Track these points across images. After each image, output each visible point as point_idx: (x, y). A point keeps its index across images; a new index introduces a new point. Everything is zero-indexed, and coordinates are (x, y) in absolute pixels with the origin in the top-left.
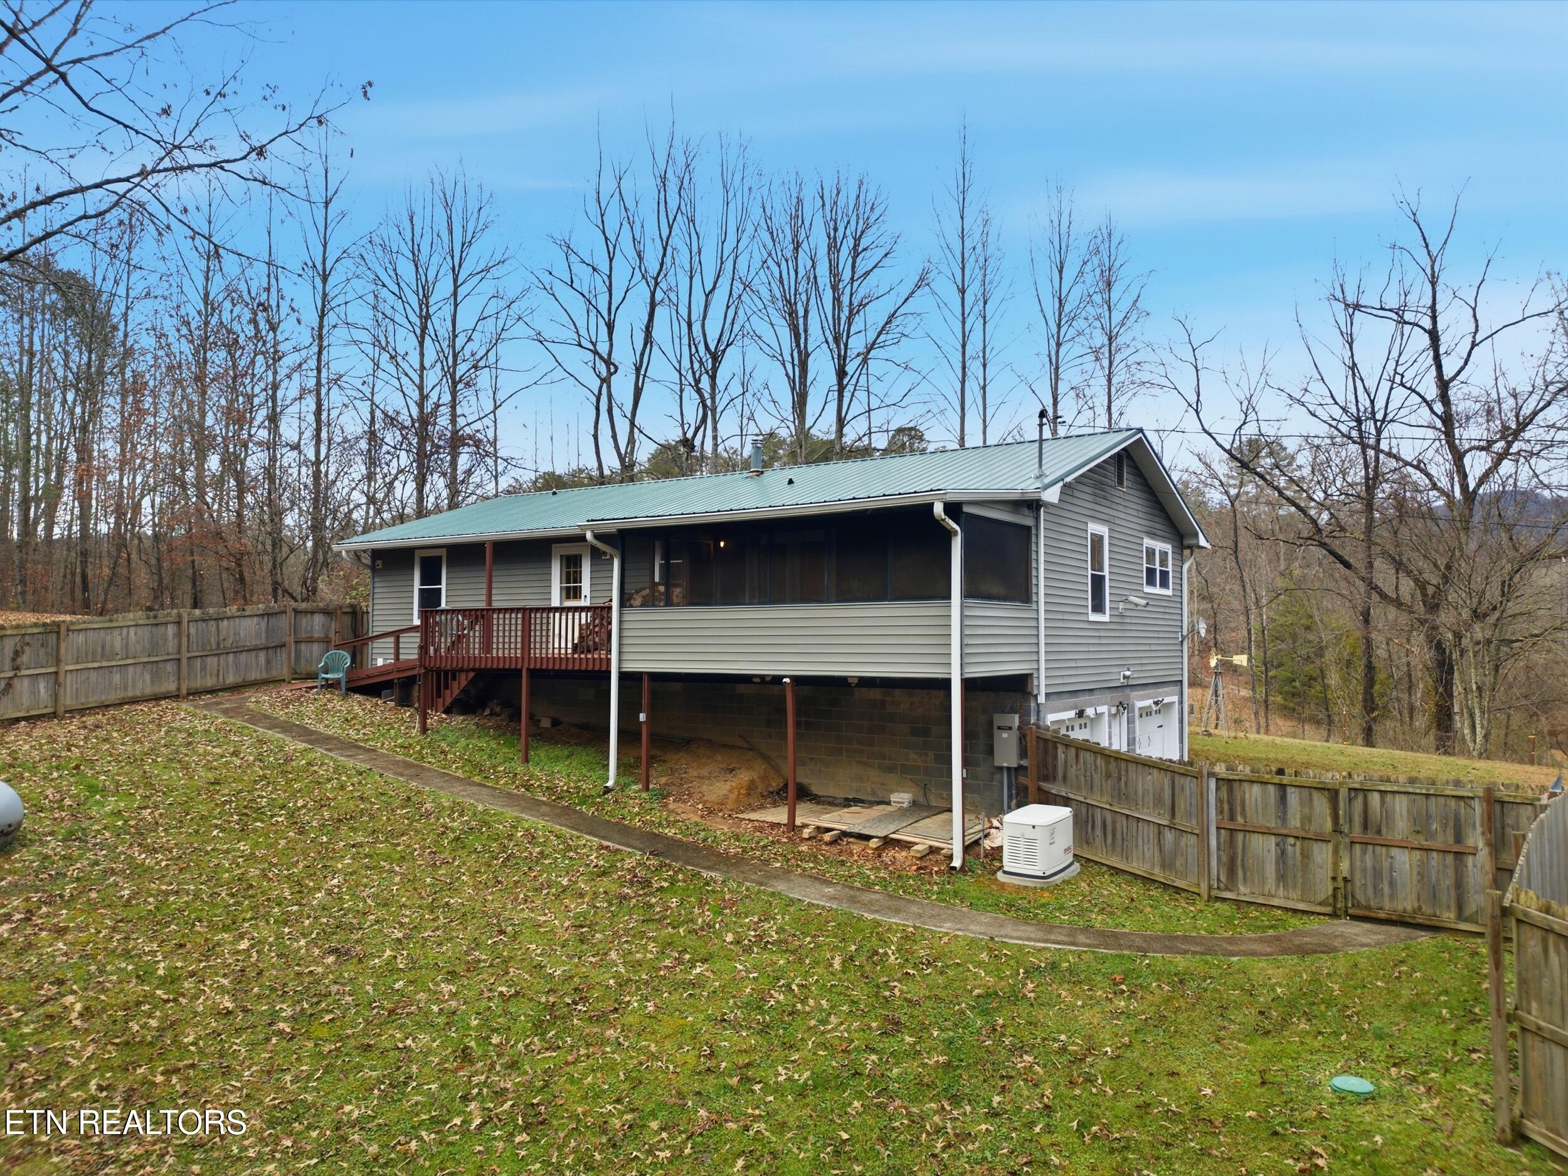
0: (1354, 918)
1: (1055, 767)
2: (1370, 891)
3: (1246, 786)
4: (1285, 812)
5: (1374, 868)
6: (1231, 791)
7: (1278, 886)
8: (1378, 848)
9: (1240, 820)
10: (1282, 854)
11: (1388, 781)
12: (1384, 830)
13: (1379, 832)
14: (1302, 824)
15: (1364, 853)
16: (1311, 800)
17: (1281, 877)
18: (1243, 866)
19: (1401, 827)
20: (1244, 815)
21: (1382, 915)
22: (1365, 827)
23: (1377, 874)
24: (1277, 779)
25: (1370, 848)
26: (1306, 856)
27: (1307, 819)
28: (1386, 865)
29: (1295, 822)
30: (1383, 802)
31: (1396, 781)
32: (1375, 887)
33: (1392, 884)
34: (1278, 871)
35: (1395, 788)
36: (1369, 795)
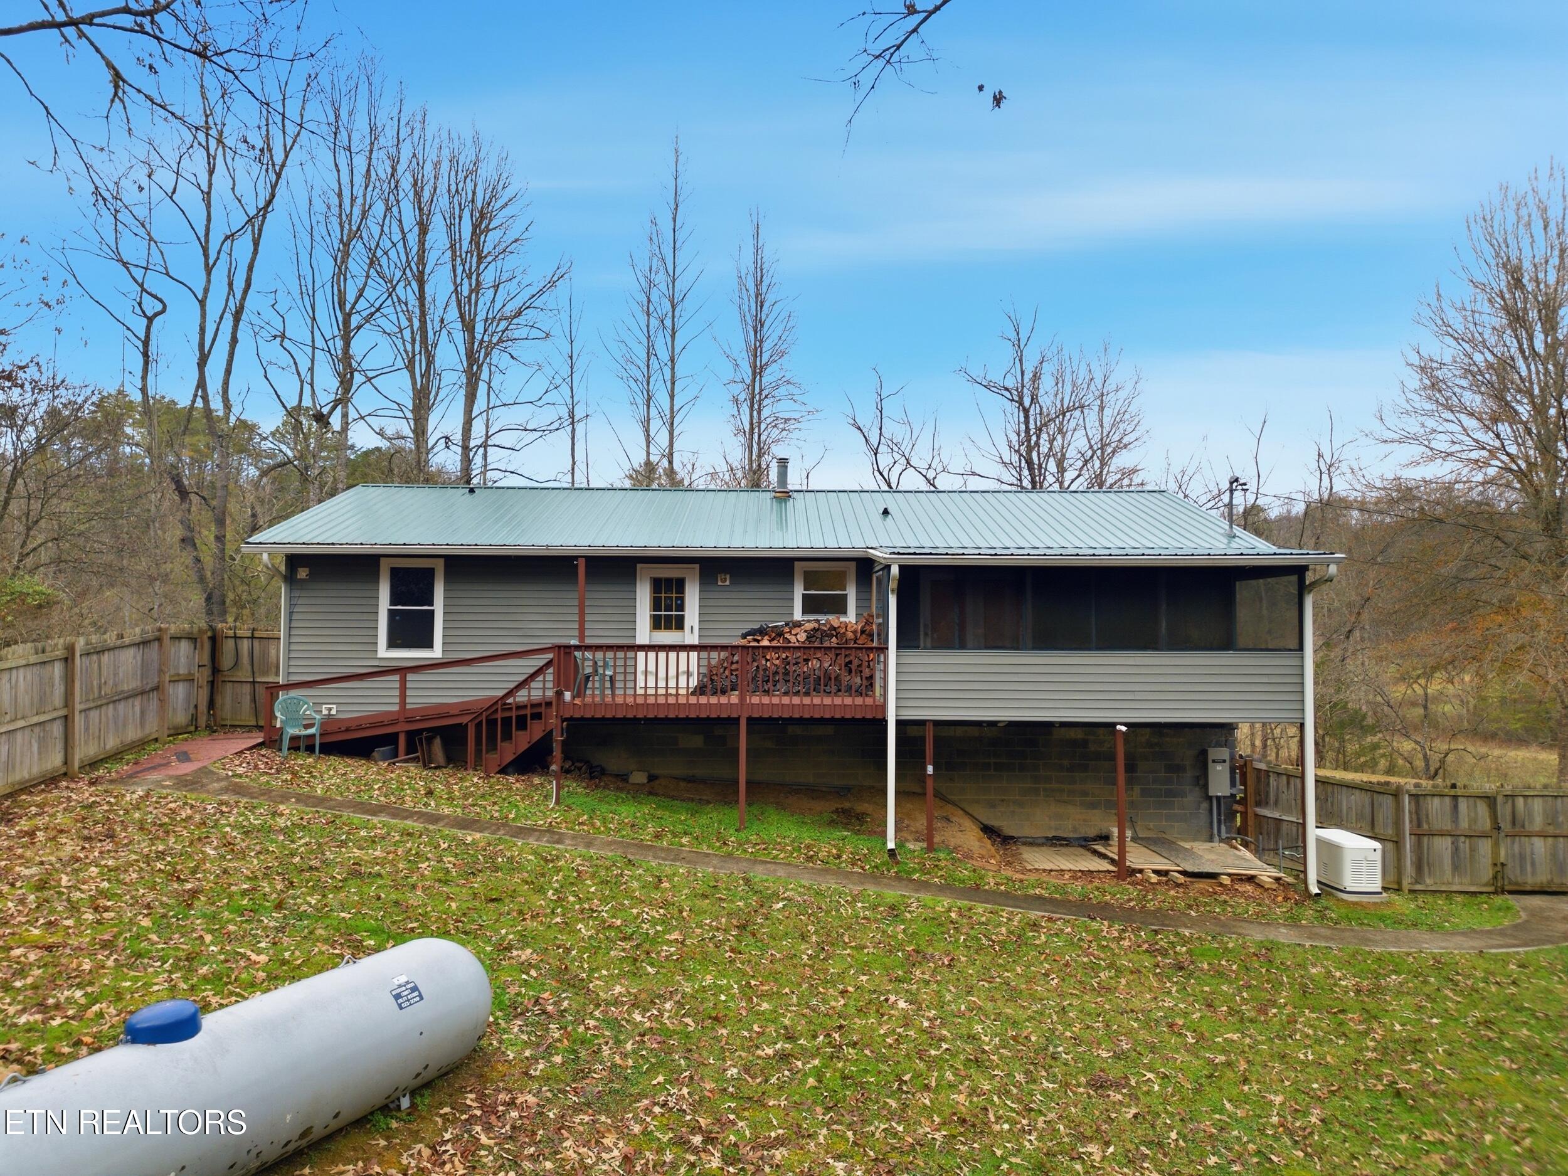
0: (1511, 892)
1: (1267, 793)
2: (1518, 871)
3: (1429, 798)
4: (1457, 818)
5: (1520, 854)
6: (1417, 804)
7: (1453, 876)
8: (1523, 838)
9: (1425, 826)
10: (1456, 850)
11: (1529, 788)
12: (1526, 824)
13: (1523, 826)
14: (1470, 826)
15: (1513, 843)
16: (1476, 806)
17: (1456, 868)
18: (1428, 864)
19: (1538, 823)
20: (1428, 823)
21: (1528, 888)
22: (1514, 823)
23: (1522, 857)
24: (1453, 792)
25: (1517, 838)
26: (1473, 850)
27: (1473, 821)
28: (1528, 850)
29: (1464, 824)
30: (1526, 804)
31: (1535, 788)
32: (1521, 867)
33: (1533, 864)
34: (1453, 863)
35: (1536, 793)
36: (1516, 799)
